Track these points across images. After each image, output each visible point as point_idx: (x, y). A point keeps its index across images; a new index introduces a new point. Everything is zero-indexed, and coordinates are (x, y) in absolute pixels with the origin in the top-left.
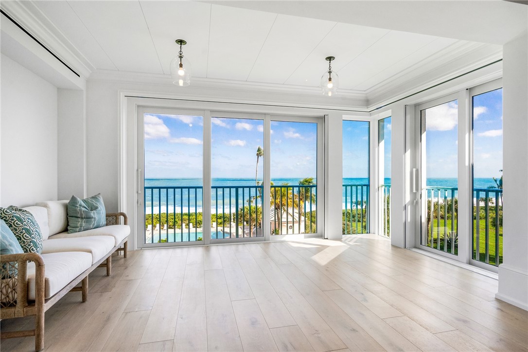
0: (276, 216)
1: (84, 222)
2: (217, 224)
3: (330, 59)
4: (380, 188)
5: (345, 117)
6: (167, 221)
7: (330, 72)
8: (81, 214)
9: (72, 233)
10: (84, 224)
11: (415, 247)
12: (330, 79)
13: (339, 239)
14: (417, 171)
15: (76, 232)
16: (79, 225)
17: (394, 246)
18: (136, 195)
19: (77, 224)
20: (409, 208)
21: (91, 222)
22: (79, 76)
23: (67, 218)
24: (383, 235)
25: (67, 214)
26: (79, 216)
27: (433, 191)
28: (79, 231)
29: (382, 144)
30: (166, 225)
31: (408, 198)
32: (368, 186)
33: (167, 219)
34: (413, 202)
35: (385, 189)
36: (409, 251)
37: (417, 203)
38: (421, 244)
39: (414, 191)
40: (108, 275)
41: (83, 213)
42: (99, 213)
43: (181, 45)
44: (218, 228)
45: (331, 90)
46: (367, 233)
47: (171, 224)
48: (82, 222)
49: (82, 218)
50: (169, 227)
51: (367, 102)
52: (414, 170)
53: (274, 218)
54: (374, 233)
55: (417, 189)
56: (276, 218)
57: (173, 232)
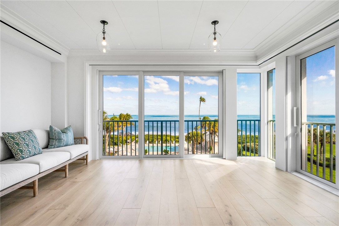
0: (211, 138)
1: (57, 142)
2: (175, 142)
3: (215, 23)
4: (269, 123)
5: (239, 70)
6: (148, 139)
7: (215, 33)
8: (56, 137)
9: (49, 149)
10: (57, 143)
11: (296, 171)
12: (215, 39)
13: (234, 160)
14: (297, 110)
15: (52, 148)
16: (54, 144)
17: (278, 169)
18: (98, 125)
19: (52, 143)
20: (290, 139)
21: (61, 142)
22: (61, 54)
23: (49, 140)
24: (271, 158)
25: (49, 138)
26: (54, 138)
27: (313, 126)
28: (54, 148)
29: (271, 89)
30: (148, 141)
31: (289, 131)
32: (259, 121)
33: (149, 138)
34: (294, 134)
35: (273, 123)
36: (289, 173)
37: (297, 135)
38: (301, 169)
39: (295, 125)
40: (66, 177)
41: (56, 136)
42: (67, 137)
43: (104, 24)
44: (176, 144)
45: (216, 47)
46: (259, 156)
47: (150, 140)
48: (56, 142)
49: (56, 139)
50: (150, 143)
51: (256, 58)
52: (295, 108)
53: (209, 140)
54: (264, 156)
55: (297, 124)
56: (211, 139)
57: (152, 146)
